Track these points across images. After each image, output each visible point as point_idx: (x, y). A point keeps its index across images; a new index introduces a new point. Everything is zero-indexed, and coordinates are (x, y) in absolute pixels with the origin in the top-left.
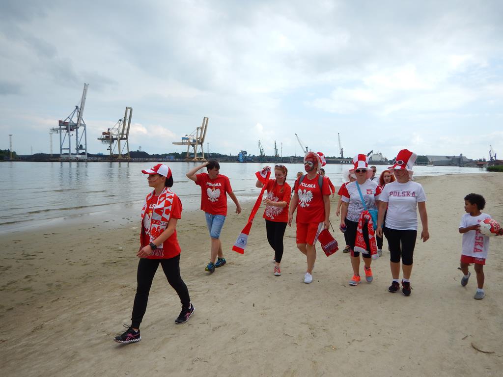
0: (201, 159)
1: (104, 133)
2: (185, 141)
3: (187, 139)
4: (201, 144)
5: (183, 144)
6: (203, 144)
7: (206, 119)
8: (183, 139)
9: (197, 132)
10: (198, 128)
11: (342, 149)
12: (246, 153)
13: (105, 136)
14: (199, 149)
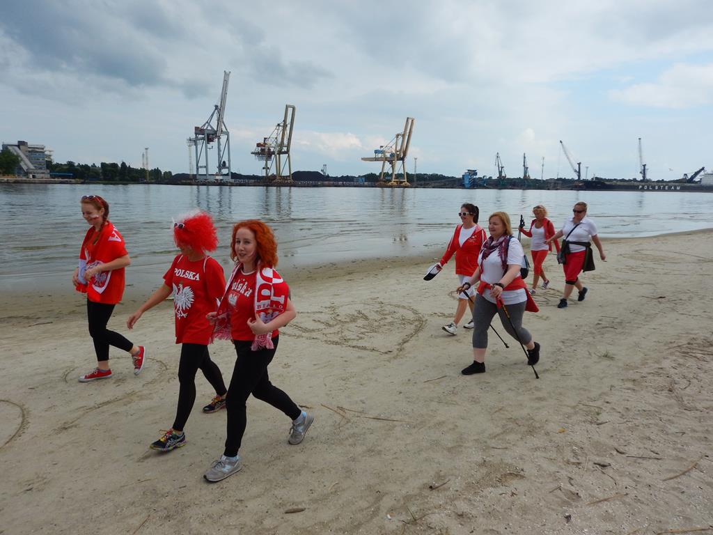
0: (402, 182)
1: (259, 145)
2: (380, 155)
3: (382, 152)
4: (402, 159)
5: (376, 159)
6: (406, 160)
7: (410, 121)
8: (376, 152)
9: (397, 142)
10: (398, 136)
11: (644, 166)
12: (476, 174)
13: (260, 148)
14: (399, 168)
